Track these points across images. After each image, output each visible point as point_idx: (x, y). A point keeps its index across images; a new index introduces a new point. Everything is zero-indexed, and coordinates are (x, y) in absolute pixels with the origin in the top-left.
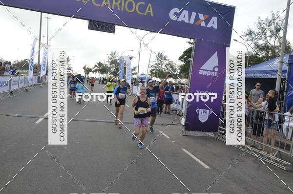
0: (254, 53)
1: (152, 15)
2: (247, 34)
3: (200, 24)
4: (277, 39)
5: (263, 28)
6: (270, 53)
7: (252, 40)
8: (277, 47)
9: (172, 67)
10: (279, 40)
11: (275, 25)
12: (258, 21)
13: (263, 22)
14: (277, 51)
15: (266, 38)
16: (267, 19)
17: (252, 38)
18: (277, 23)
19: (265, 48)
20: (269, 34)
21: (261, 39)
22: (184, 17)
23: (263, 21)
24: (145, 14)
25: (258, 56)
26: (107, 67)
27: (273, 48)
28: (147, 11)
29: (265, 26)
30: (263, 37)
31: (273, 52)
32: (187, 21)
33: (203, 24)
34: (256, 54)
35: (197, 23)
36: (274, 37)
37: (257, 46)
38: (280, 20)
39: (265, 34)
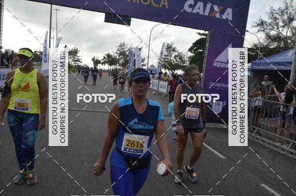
0: (265, 44)
1: (167, 7)
2: (258, 25)
3: (215, 16)
4: (290, 30)
5: (276, 19)
6: (282, 44)
7: (264, 31)
8: (290, 38)
9: (180, 58)
10: (292, 31)
11: (288, 15)
12: (270, 11)
13: (275, 12)
14: (289, 41)
15: (278, 28)
16: (279, 9)
17: (264, 28)
18: (290, 13)
19: (278, 38)
20: (281, 24)
21: (272, 29)
22: (199, 9)
23: (275, 10)
24: (161, 6)
25: (269, 47)
26: (116, 58)
27: (285, 39)
28: (162, 3)
29: (278, 16)
30: (275, 27)
31: (286, 42)
32: (201, 12)
33: (218, 16)
34: (267, 45)
35: (212, 15)
36: (286, 28)
37: (269, 37)
38: (293, 10)
39: (277, 24)
